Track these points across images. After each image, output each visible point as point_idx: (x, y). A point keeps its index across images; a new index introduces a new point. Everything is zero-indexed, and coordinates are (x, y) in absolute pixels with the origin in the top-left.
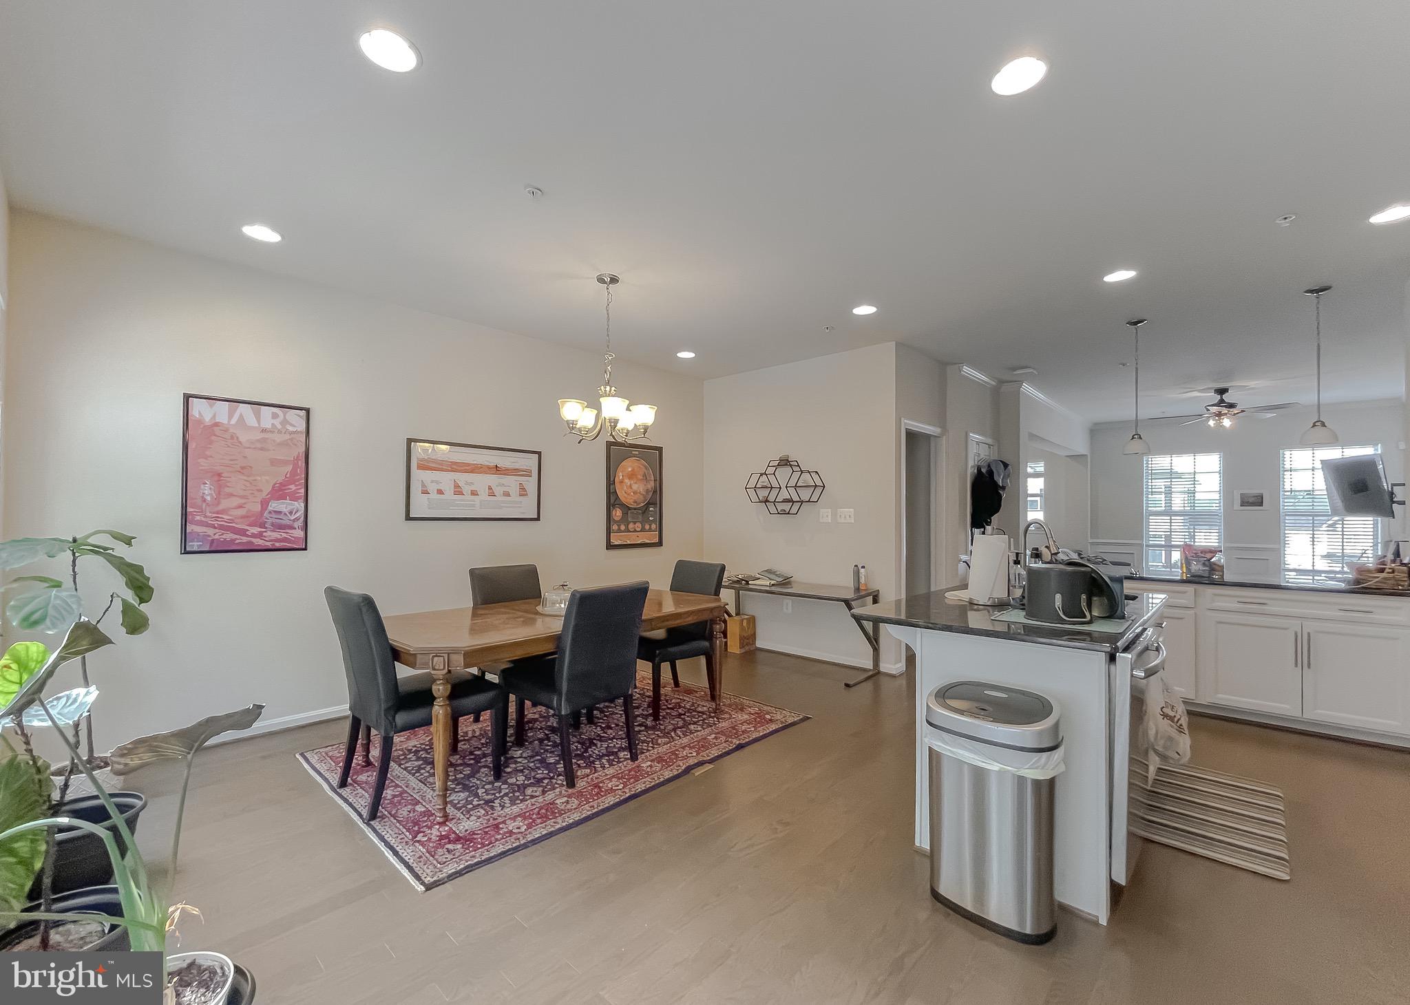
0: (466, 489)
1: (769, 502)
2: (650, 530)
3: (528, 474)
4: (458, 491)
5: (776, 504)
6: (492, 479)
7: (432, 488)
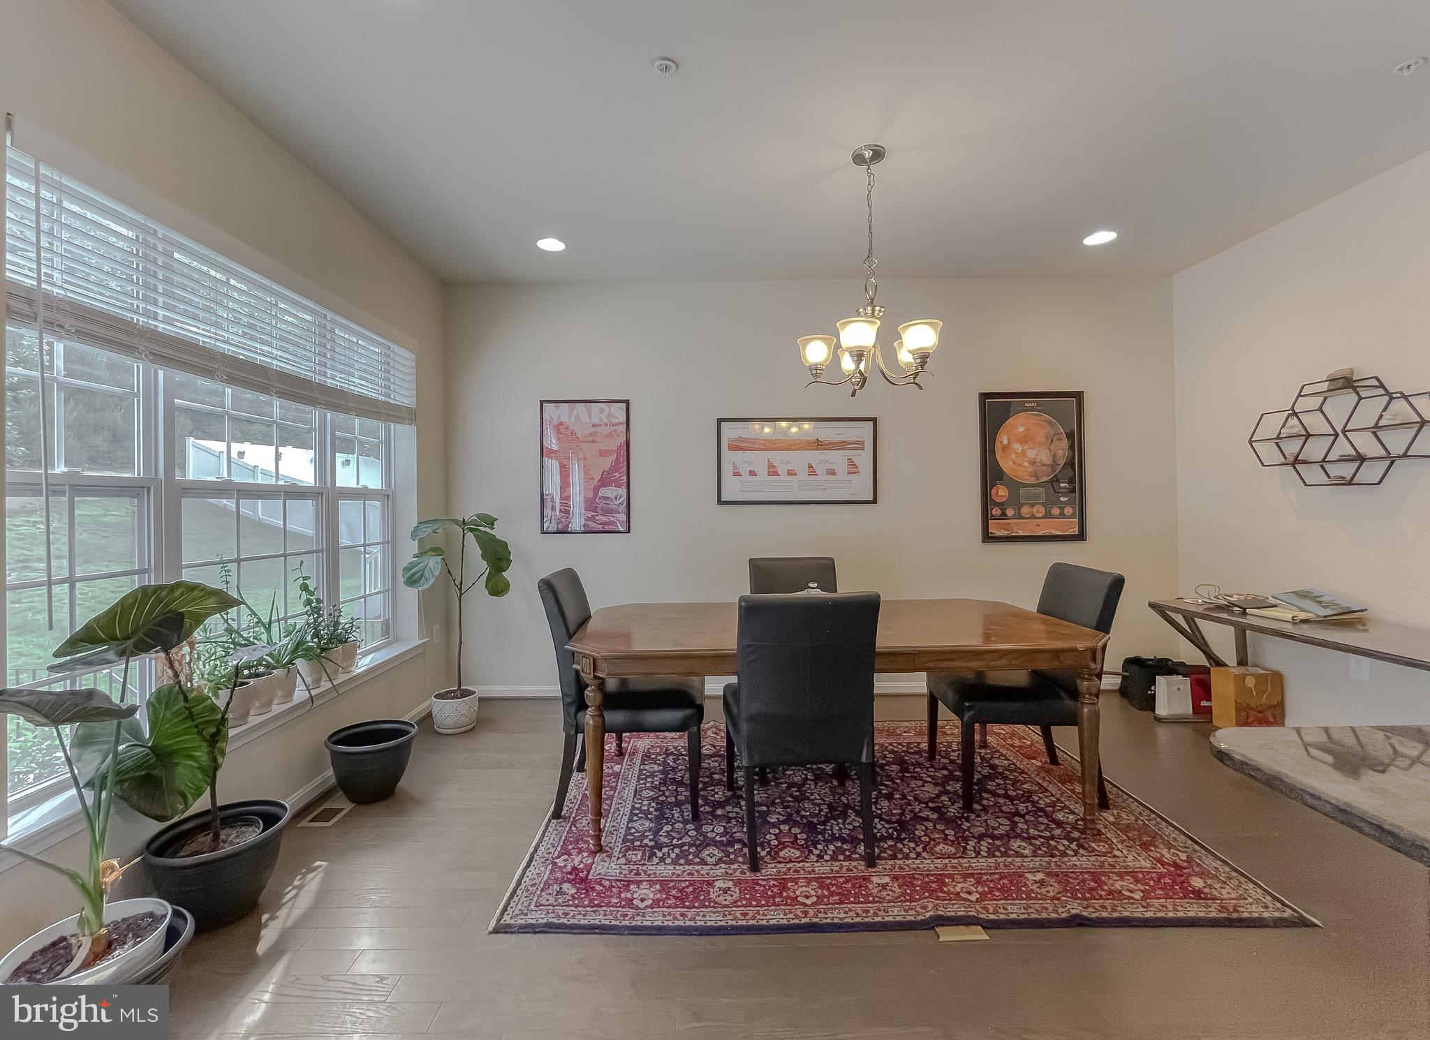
0: (782, 470)
1: (1305, 462)
2: (1062, 515)
3: (860, 446)
4: (773, 472)
5: (1327, 466)
6: (814, 456)
7: (744, 470)
